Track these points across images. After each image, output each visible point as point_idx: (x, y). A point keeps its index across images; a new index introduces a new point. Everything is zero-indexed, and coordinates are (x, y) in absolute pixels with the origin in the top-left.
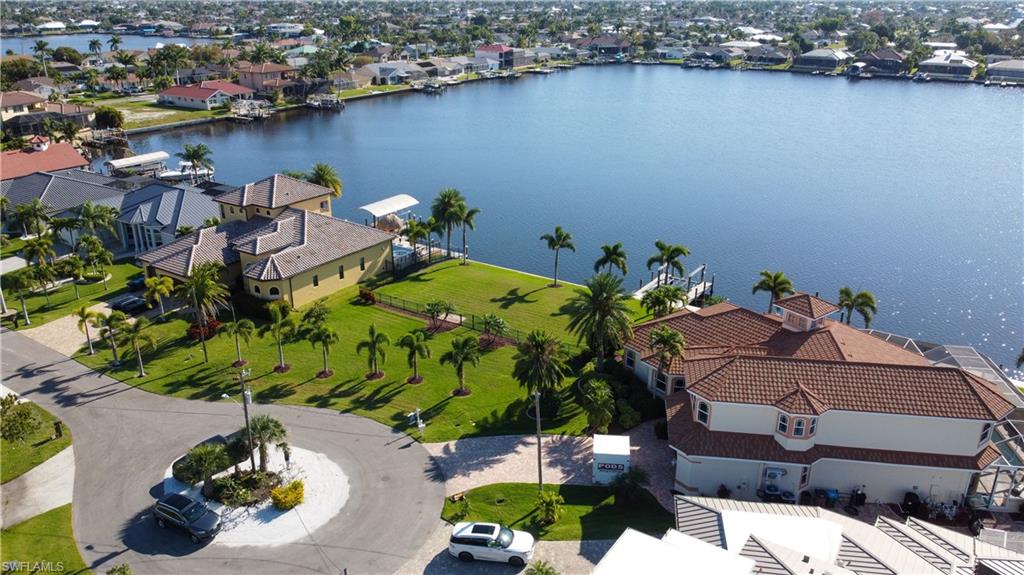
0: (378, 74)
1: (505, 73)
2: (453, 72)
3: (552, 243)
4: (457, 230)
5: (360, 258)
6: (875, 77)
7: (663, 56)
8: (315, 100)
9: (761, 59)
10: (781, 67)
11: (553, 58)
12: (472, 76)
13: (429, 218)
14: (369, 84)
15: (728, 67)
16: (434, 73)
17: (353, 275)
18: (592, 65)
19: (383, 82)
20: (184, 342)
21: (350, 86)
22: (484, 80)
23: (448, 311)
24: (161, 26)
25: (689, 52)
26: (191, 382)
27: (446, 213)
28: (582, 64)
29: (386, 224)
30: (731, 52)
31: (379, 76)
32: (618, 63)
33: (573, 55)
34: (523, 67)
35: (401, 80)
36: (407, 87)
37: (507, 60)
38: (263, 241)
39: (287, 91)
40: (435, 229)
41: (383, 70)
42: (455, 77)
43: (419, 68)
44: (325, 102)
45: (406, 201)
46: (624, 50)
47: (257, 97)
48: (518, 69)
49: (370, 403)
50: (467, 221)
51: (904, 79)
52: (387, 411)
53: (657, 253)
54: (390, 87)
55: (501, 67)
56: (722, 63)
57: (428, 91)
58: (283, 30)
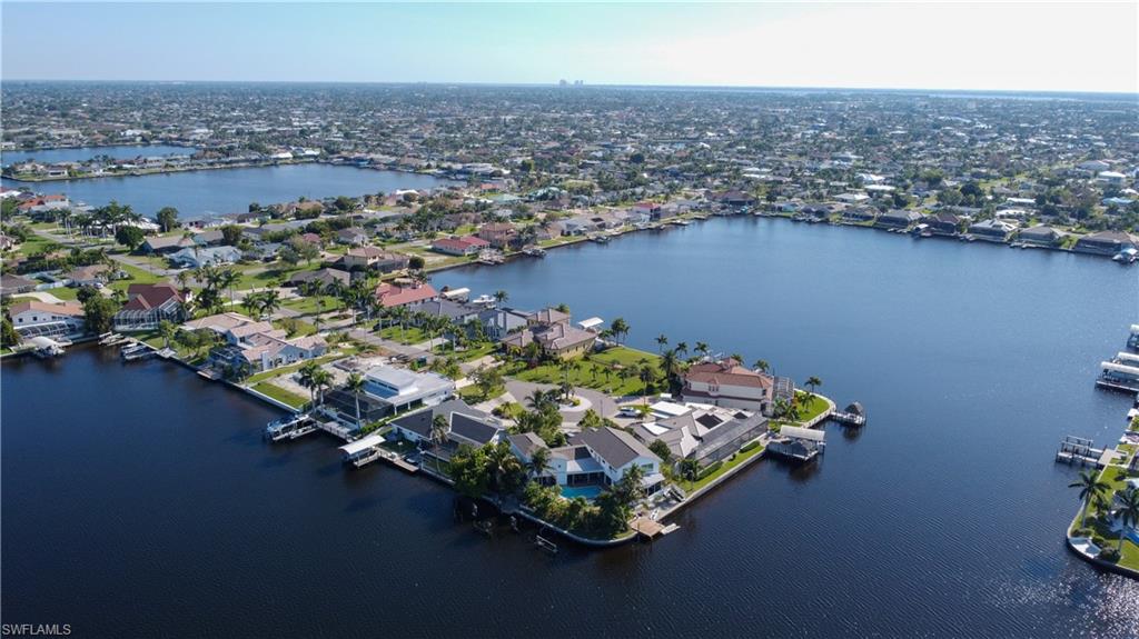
0: (565, 227)
1: (654, 225)
2: (616, 225)
3: (660, 341)
4: (621, 334)
5: (583, 344)
6: (934, 236)
7: (780, 209)
8: (527, 250)
9: (854, 216)
10: (867, 223)
11: (692, 210)
12: (630, 228)
13: (610, 329)
14: (559, 236)
15: (826, 222)
16: (602, 227)
17: (581, 350)
18: (721, 216)
19: (569, 234)
20: (527, 368)
21: (548, 238)
22: (638, 230)
23: (619, 364)
24: (372, 159)
25: (802, 206)
26: (535, 379)
27: (617, 328)
28: (714, 215)
29: (589, 330)
30: (832, 208)
31: (566, 230)
32: (743, 214)
33: (708, 207)
34: (668, 219)
35: (580, 233)
36: (585, 238)
37: (656, 214)
38: (550, 335)
39: (511, 243)
40: (613, 334)
41: (568, 226)
42: (618, 229)
43: (593, 223)
44: (535, 251)
45: (597, 321)
46: (750, 203)
47: (492, 247)
48: (664, 220)
49: (594, 387)
50: (626, 331)
51: (956, 238)
52: (600, 389)
53: (697, 346)
54: (574, 238)
55: (651, 219)
56: (823, 219)
57: (599, 242)
58: (476, 170)
